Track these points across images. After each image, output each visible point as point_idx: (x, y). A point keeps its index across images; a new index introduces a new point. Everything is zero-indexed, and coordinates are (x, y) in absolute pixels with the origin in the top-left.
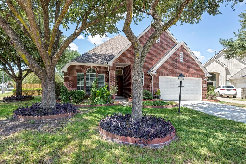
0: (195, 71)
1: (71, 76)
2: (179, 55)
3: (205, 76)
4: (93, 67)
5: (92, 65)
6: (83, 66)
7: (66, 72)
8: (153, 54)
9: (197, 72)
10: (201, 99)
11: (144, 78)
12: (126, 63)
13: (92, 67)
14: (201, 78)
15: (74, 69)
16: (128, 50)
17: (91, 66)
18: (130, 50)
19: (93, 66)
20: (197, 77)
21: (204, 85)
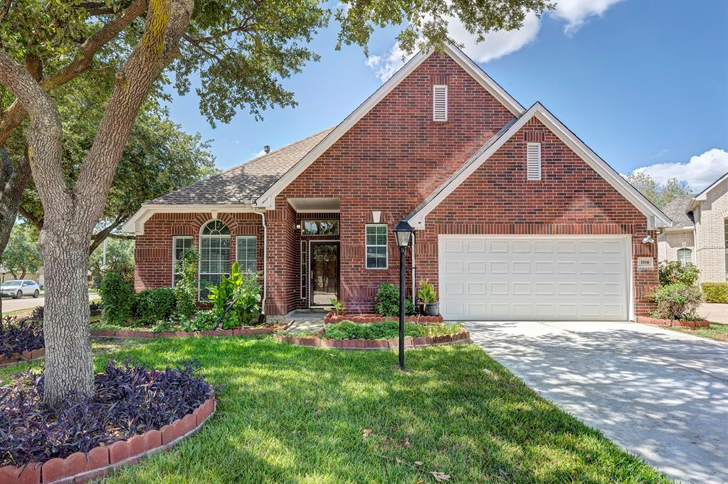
0: (597, 211)
1: (155, 247)
2: (522, 155)
3: (649, 228)
4: (219, 217)
5: (214, 211)
6: (190, 215)
7: (140, 236)
8: (421, 160)
9: (609, 212)
10: (632, 317)
11: (389, 243)
12: (322, 196)
13: (215, 217)
14: (629, 237)
15: (163, 226)
16: (327, 153)
17: (213, 215)
18: (334, 153)
19: (219, 215)
20: (607, 231)
21: (643, 262)
